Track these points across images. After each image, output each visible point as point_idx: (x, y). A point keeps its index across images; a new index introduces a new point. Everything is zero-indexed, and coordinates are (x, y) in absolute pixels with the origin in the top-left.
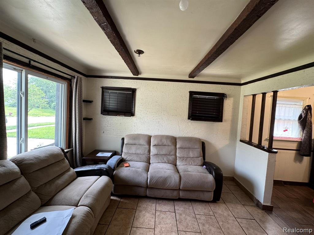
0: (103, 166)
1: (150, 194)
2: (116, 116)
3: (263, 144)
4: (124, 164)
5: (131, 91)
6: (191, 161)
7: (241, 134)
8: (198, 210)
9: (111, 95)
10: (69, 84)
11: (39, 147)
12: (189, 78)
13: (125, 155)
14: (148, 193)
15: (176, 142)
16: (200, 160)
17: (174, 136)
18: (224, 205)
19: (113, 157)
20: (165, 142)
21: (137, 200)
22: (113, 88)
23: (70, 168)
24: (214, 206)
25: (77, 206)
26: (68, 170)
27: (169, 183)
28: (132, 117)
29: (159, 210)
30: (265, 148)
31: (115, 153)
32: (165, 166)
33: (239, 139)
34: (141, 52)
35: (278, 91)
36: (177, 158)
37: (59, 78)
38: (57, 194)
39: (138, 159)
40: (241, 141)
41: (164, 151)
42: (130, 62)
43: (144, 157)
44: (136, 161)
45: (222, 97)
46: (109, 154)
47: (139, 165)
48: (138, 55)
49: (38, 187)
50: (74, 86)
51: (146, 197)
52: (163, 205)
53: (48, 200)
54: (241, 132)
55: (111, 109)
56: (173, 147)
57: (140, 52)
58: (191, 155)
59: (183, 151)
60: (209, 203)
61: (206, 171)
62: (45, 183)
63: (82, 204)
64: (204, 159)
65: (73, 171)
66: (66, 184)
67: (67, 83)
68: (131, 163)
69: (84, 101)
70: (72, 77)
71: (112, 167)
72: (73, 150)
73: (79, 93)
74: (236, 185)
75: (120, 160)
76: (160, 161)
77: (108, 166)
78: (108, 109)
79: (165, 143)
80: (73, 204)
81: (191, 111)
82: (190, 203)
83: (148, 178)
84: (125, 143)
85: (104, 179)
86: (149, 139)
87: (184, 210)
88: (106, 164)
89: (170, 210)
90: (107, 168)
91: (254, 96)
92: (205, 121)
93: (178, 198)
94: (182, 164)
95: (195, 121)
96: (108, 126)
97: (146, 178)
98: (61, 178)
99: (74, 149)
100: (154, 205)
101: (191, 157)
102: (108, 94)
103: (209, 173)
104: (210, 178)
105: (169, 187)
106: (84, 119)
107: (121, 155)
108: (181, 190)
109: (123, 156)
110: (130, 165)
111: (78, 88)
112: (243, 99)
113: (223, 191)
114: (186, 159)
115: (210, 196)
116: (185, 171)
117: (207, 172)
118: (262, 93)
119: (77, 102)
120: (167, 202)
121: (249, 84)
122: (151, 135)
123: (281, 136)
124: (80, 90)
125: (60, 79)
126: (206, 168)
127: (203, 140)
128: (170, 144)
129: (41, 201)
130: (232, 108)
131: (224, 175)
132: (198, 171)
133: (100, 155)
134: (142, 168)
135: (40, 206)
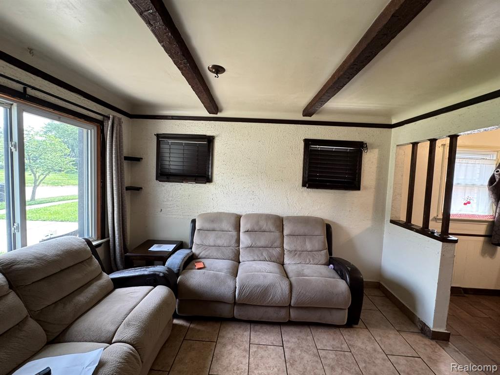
0: (159, 269)
1: (239, 315)
2: (182, 184)
3: (430, 228)
4: (196, 264)
5: (206, 140)
6: (309, 257)
7: (392, 210)
8: (322, 341)
9: (172, 147)
10: (100, 130)
11: (48, 237)
12: (303, 116)
13: (197, 249)
14: (237, 313)
15: (283, 225)
16: (323, 256)
17: (278, 215)
18: (366, 332)
19: (176, 253)
20: (264, 225)
21: (217, 325)
22: (175, 136)
23: (101, 273)
24: (349, 334)
25: (110, 343)
26: (99, 277)
27: (271, 297)
28: (208, 184)
29: (256, 342)
30: (436, 234)
31: (181, 245)
32: (265, 267)
33: (388, 218)
34: (220, 69)
35: (458, 136)
36: (285, 252)
37: (81, 118)
38: (77, 322)
39: (219, 255)
40: (392, 222)
41: (263, 241)
42: (201, 88)
43: (229, 252)
44: (215, 257)
45: (359, 147)
46: (170, 248)
47: (222, 266)
48: (215, 75)
49: (41, 310)
50: (108, 133)
51: (233, 320)
52: (262, 332)
53: (59, 333)
54: (392, 206)
55: (172, 171)
56: (277, 234)
57: (218, 70)
58: (309, 246)
59: (295, 239)
60: (341, 329)
61: (334, 274)
62: (56, 302)
63: (120, 339)
64: (330, 253)
65: (107, 277)
66: (95, 302)
67: (96, 128)
68: (207, 262)
69: (126, 158)
70: (105, 118)
71: (175, 270)
72: (109, 241)
73: (117, 145)
74: (384, 295)
75: (189, 257)
76: (256, 258)
77: (168, 268)
78: (167, 171)
79: (264, 227)
80: (103, 339)
81: (307, 172)
82: (309, 330)
83: (236, 288)
84: (197, 227)
85: (160, 292)
86: (237, 220)
87: (298, 342)
88: (164, 264)
89: (274, 342)
90: (166, 272)
91: (415, 145)
92: (332, 189)
93: (288, 320)
94: (293, 262)
95: (314, 190)
96: (168, 200)
97: (233, 289)
98: (86, 291)
99: (111, 240)
100: (247, 334)
101: (308, 250)
102: (167, 146)
103: (339, 277)
104: (342, 286)
105: (272, 303)
106: (128, 189)
107: (191, 248)
108: (293, 307)
109: (194, 250)
110: (206, 265)
111: (114, 135)
112: (395, 151)
113: (363, 308)
114: (300, 254)
115: (342, 317)
116: (300, 274)
117: (337, 276)
118: (429, 140)
119: (114, 160)
120: (268, 328)
121: (406, 125)
122: (240, 214)
123: (460, 213)
124: (118, 140)
125: (82, 120)
126: (334, 269)
127: (328, 221)
128: (272, 228)
129: (47, 335)
130: (376, 166)
131: (364, 280)
132: (321, 274)
133: (155, 248)
134: (226, 271)
135: (45, 343)
